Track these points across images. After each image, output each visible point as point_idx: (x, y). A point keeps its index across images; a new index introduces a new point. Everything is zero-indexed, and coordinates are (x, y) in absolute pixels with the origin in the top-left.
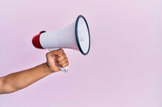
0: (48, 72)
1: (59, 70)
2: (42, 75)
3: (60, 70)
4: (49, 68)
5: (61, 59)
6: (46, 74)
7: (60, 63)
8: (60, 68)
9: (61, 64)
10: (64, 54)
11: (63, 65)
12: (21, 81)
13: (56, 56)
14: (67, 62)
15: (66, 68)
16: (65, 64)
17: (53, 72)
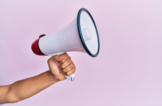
0: (52, 80)
2: (47, 84)
3: (66, 79)
4: (54, 77)
6: (51, 82)
7: (65, 71)
8: (66, 76)
11: (68, 73)
12: (24, 90)
13: (59, 62)
15: (73, 76)
16: (70, 72)
17: (58, 80)
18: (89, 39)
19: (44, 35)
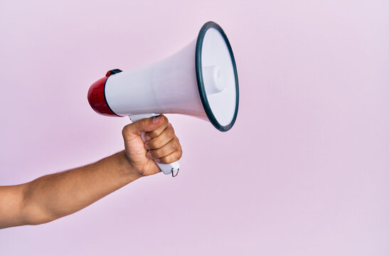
0: (128, 174)
1: (157, 170)
2: (115, 183)
4: (131, 165)
5: (161, 141)
6: (124, 179)
7: (159, 153)
8: (160, 165)
9: (160, 156)
10: (169, 128)
11: (168, 159)
12: (64, 195)
13: (148, 133)
14: (178, 150)
15: (175, 165)
16: (173, 156)
17: (141, 174)
18: (216, 91)
19: (118, 71)
